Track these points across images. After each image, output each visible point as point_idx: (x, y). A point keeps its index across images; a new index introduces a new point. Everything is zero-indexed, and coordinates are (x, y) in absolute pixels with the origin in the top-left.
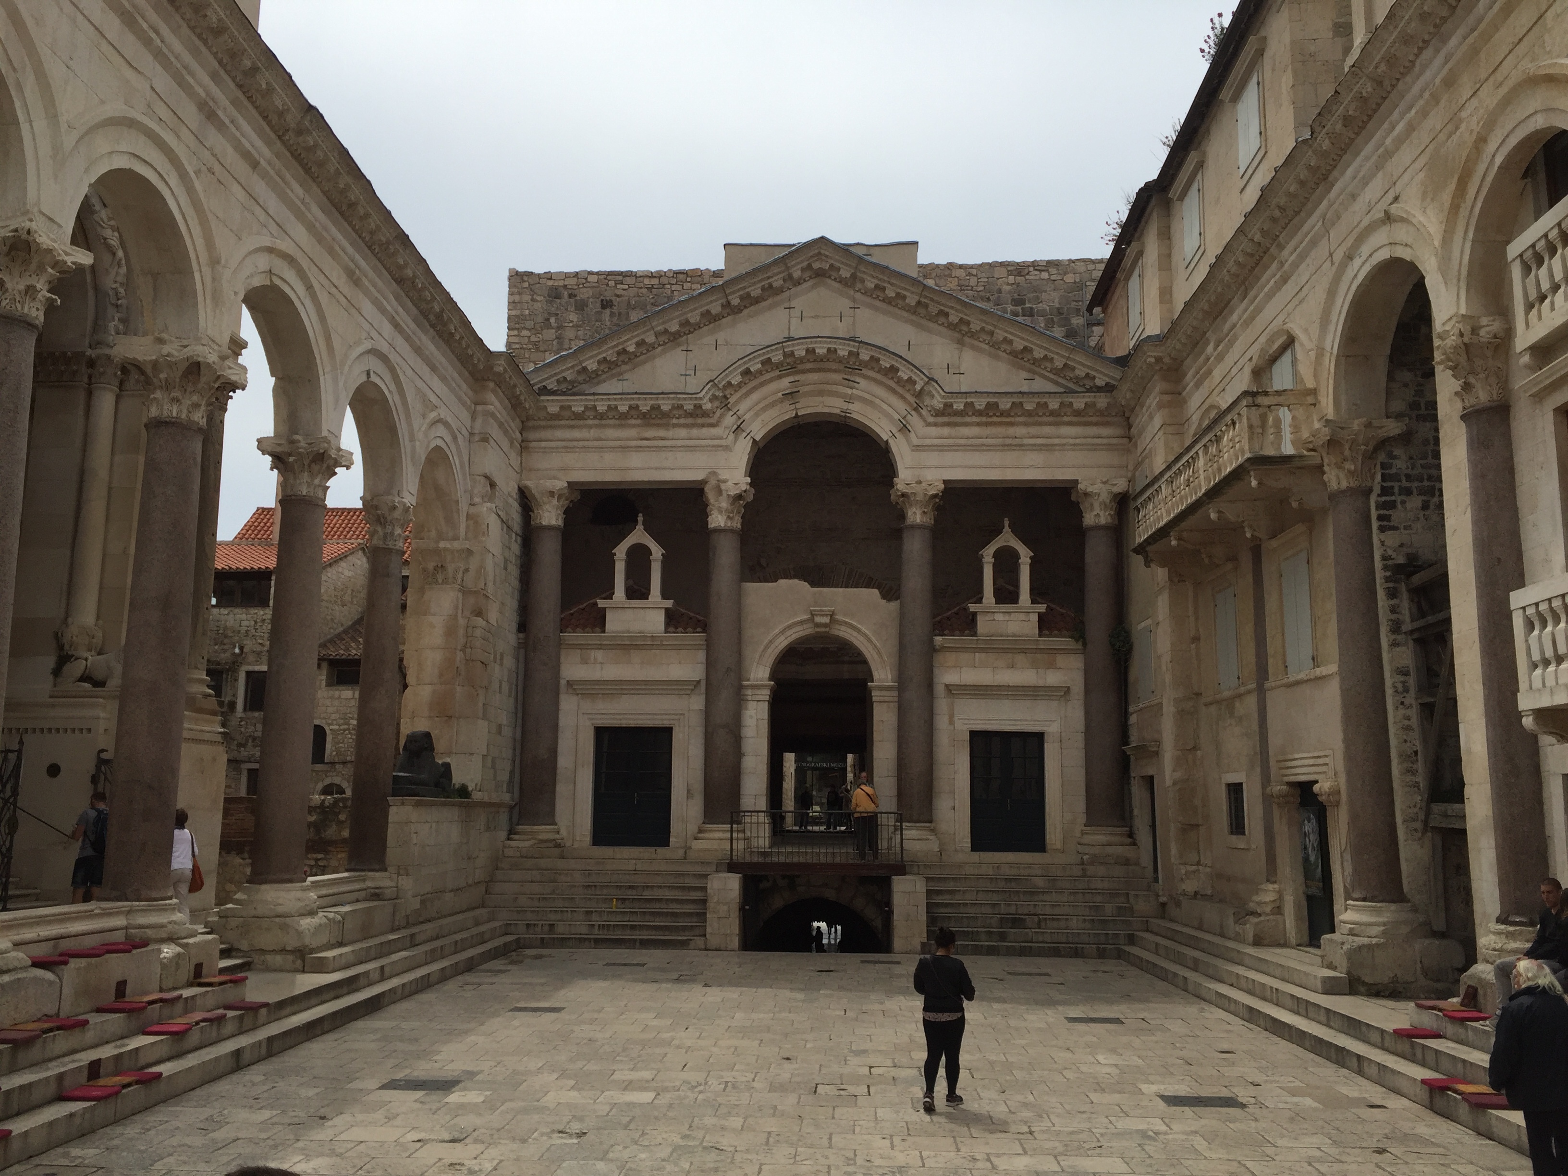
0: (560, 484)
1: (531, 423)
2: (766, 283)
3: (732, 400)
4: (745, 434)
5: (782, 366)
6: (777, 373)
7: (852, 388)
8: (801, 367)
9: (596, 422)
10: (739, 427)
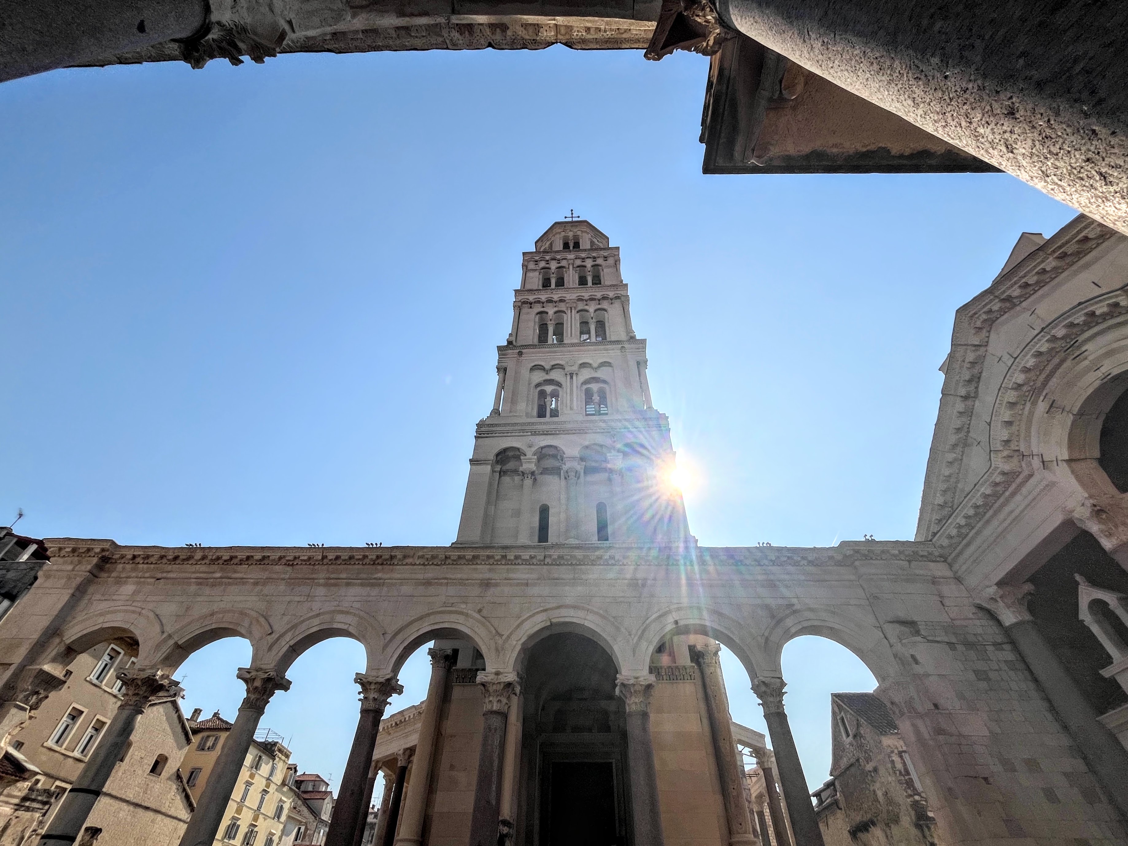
0: (992, 590)
1: (949, 560)
2: (966, 365)
3: (1022, 449)
4: (1055, 462)
5: (1027, 396)
6: (1028, 405)
7: (1086, 358)
8: (1039, 384)
9: (974, 531)
10: (1043, 462)
